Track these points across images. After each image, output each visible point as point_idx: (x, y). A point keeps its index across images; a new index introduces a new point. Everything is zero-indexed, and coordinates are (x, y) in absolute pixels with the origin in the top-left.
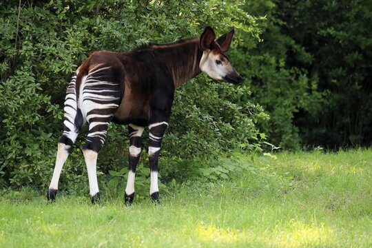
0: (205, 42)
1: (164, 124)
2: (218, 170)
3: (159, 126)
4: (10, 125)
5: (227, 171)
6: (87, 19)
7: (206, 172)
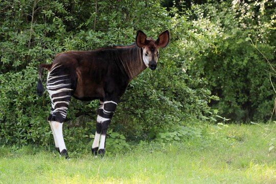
0: (140, 42)
1: (111, 103)
2: (172, 135)
3: (108, 103)
4: (18, 103)
5: (181, 135)
6: (84, 32)
7: (163, 136)
